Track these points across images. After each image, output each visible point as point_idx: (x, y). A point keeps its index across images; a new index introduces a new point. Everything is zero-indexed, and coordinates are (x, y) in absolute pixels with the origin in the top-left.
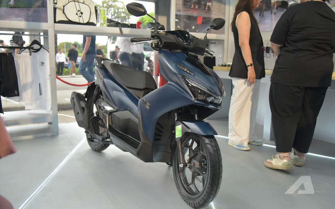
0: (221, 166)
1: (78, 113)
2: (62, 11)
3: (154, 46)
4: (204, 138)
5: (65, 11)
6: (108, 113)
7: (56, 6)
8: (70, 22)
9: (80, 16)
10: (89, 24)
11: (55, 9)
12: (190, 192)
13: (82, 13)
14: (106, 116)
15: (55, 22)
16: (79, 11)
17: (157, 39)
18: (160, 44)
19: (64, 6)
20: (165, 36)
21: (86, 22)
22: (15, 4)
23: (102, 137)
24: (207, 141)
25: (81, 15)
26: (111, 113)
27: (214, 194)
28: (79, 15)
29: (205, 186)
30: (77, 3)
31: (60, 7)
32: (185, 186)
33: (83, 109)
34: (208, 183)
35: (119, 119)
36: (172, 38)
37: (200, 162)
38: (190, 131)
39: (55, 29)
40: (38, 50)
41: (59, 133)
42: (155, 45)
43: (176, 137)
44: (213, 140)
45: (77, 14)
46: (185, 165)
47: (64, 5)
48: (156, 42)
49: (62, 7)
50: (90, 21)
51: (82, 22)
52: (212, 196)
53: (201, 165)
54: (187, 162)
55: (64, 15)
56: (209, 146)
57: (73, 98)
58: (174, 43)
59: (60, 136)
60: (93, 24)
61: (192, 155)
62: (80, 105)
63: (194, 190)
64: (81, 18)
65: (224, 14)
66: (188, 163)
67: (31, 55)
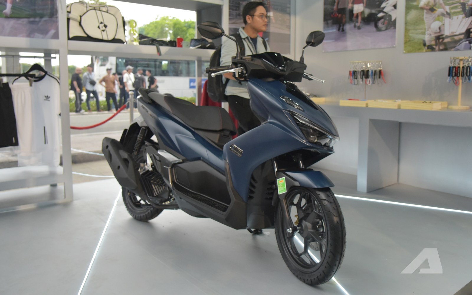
0: (344, 227)
1: (119, 167)
2: (78, 24)
3: (237, 76)
4: (318, 192)
5: (82, 24)
6: (171, 165)
7: (71, 16)
8: (89, 38)
9: (104, 31)
10: (115, 41)
11: (68, 20)
12: (304, 264)
13: (105, 26)
14: (167, 169)
15: (69, 39)
16: (101, 23)
17: (241, 66)
18: (245, 72)
19: (81, 17)
20: (252, 62)
21: (110, 38)
22: (13, 13)
23: (160, 199)
24: (322, 196)
25: (104, 28)
26: (174, 165)
27: (337, 265)
28: (101, 29)
29: (324, 255)
30: (98, 12)
31: (76, 18)
32: (295, 257)
33: (126, 161)
34: (328, 252)
35: (188, 173)
36: (260, 64)
37: (314, 225)
38: (297, 184)
39: (70, 49)
40: (40, 78)
41: (74, 199)
42: (239, 75)
43: (280, 193)
44: (330, 195)
45: (99, 27)
46: (294, 230)
47: (81, 14)
48: (240, 71)
49: (79, 18)
50: (117, 37)
51: (105, 38)
52: (336, 268)
53: (314, 227)
54: (296, 226)
55: (80, 29)
56: (326, 203)
57: (107, 147)
58: (263, 70)
59: (75, 202)
60: (120, 41)
61: (302, 215)
62: (119, 156)
63: (308, 262)
64: (104, 33)
65: (289, 27)
66: (298, 226)
67: (31, 85)
